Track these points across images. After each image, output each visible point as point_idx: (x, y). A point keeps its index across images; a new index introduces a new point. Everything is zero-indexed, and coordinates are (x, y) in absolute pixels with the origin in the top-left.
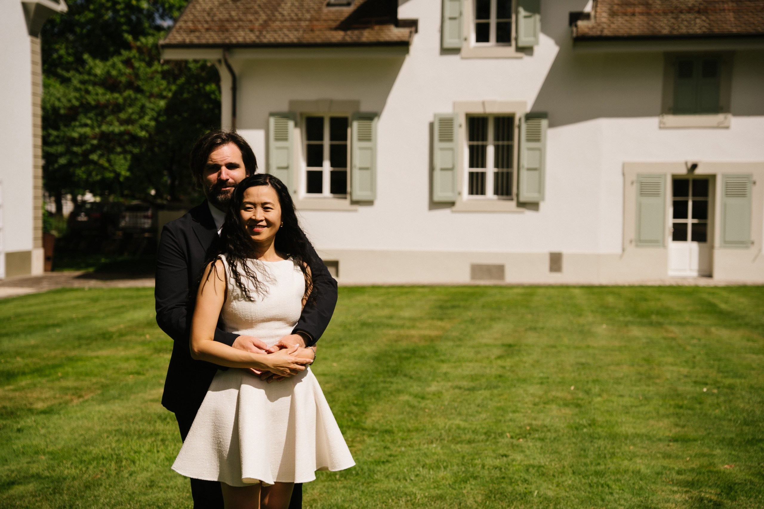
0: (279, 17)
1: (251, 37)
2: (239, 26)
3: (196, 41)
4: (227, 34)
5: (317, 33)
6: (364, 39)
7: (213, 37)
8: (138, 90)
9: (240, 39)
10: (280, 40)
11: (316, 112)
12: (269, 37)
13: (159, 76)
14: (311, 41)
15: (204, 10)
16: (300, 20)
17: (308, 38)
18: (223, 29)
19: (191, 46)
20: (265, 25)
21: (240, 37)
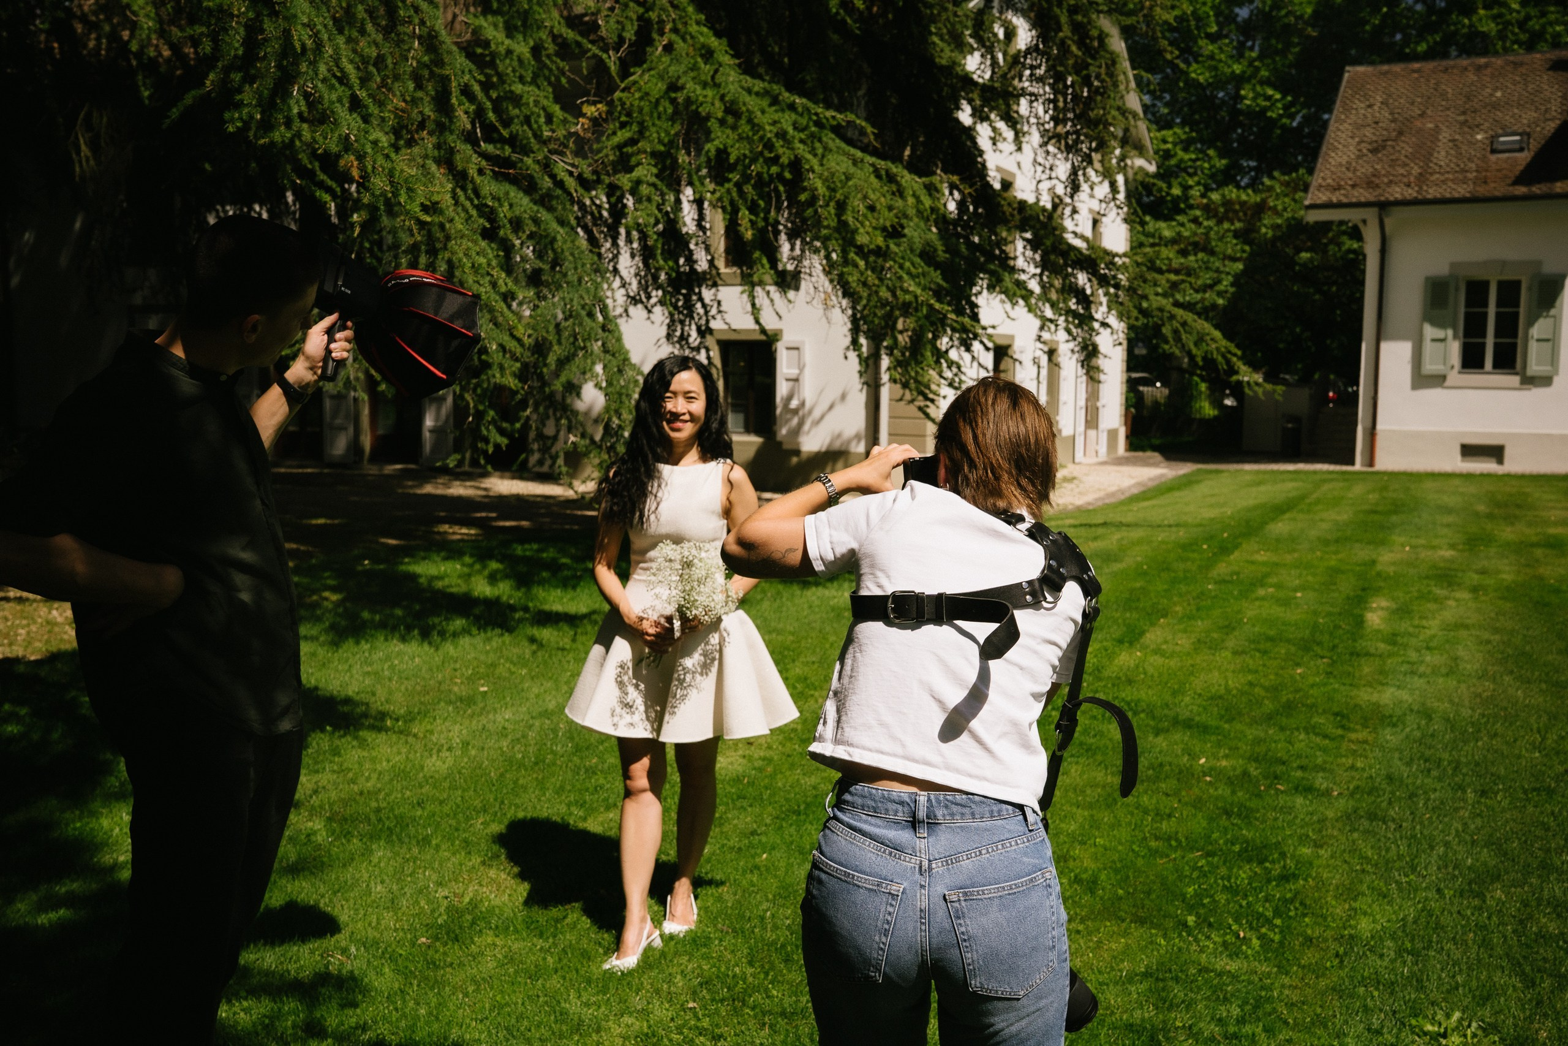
0: (1437, 169)
1: (1411, 193)
2: (1391, 182)
3: (1345, 200)
4: (1379, 191)
5: (1493, 185)
6: (1558, 190)
7: (1363, 195)
8: (1212, 253)
9: (1398, 196)
10: (1448, 195)
11: (1480, 275)
12: (1432, 193)
13: (1230, 234)
14: (1488, 194)
15: (1341, 165)
16: (1464, 171)
17: (1482, 191)
18: (1370, 185)
19: (1340, 205)
20: (1422, 178)
21: (1397, 193)
